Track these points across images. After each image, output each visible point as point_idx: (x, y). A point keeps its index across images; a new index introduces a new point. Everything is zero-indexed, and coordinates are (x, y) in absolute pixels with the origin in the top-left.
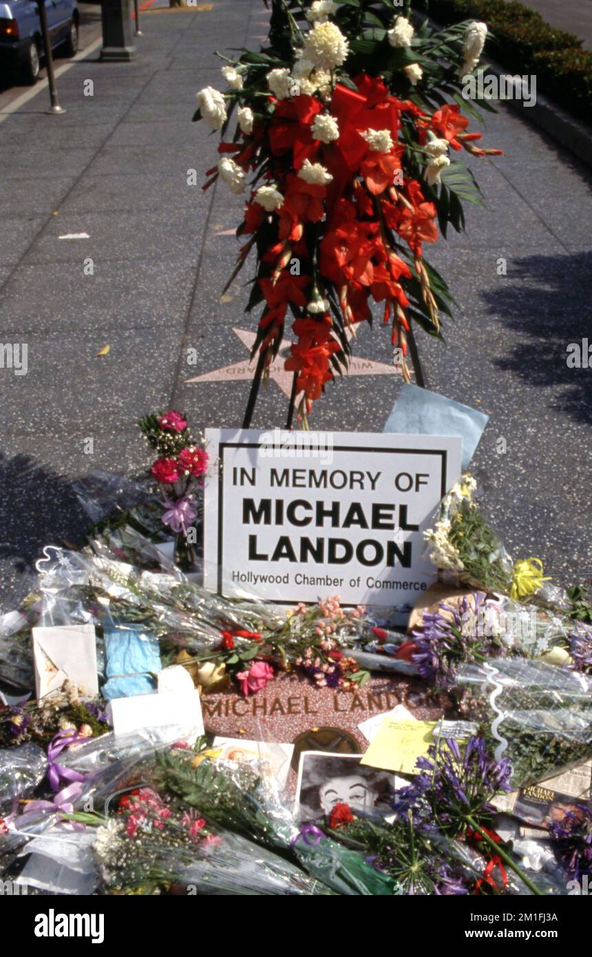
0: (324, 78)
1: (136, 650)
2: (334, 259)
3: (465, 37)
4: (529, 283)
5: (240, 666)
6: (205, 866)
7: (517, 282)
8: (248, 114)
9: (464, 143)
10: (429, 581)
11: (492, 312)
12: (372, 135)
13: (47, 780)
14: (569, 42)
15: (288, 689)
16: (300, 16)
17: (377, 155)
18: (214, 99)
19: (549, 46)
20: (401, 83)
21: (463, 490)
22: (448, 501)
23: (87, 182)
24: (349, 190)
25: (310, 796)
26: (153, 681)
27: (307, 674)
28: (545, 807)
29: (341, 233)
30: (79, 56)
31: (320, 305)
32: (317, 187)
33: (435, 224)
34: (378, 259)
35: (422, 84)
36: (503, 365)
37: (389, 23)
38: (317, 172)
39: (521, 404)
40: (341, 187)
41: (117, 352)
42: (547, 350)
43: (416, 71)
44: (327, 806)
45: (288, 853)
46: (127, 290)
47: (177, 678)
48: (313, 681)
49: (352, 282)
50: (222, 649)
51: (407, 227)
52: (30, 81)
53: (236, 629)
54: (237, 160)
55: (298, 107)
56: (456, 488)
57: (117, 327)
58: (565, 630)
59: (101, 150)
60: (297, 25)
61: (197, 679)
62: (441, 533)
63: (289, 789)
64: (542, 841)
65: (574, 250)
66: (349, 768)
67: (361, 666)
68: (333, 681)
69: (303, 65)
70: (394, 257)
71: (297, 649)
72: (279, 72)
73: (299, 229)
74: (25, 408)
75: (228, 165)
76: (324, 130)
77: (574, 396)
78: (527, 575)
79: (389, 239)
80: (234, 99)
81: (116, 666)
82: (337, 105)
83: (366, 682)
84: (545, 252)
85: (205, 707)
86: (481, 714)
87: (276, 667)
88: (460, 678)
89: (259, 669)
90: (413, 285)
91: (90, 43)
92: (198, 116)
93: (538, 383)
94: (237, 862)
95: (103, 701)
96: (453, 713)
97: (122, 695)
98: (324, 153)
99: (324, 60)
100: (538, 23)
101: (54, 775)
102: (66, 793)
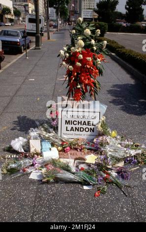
0: (80, 49)
1: (47, 144)
2: (81, 79)
3: (103, 43)
4: (115, 89)
5: (65, 148)
6: (60, 174)
7: (113, 89)
8: (68, 55)
9: (103, 60)
10: (97, 134)
11: (109, 93)
12: (88, 58)
13: (33, 164)
14: (123, 47)
15: (73, 152)
16: (76, 39)
17: (89, 61)
18: (62, 52)
19: (119, 48)
20: (93, 50)
21: (103, 118)
22: (101, 120)
23: (34, 71)
24: (84, 67)
25: (77, 167)
26: (50, 149)
27: (76, 149)
28: (116, 168)
29: (83, 74)
30: (31, 49)
31: (79, 86)
32: (79, 67)
33: (98, 73)
34: (89, 79)
35: (96, 51)
36: (110, 102)
37: (91, 41)
38: (79, 64)
39: (114, 108)
40: (83, 67)
41: (41, 99)
42: (118, 100)
43: (95, 48)
44: (80, 168)
45: (74, 174)
46: (42, 89)
47: (54, 149)
48: (77, 150)
49: (84, 82)
50: (62, 145)
51: (94, 74)
52: (22, 53)
53: (64, 142)
54: (66, 62)
55: (76, 54)
56: (102, 118)
57: (40, 95)
58: (120, 142)
59: (36, 65)
60: (76, 41)
61: (58, 149)
62: (99, 126)
63: (74, 165)
64: (115, 172)
65: (124, 83)
66: (84, 163)
67: (86, 148)
68: (81, 150)
69: (77, 47)
70: (92, 79)
71: (75, 145)
72: (73, 48)
73: (76, 74)
74: (24, 108)
75: (64, 63)
76: (80, 57)
77: (123, 107)
78: (114, 133)
79: (91, 76)
80: (65, 52)
81: (43, 147)
82: (82, 53)
83: (86, 151)
84: (118, 84)
85: (59, 154)
86: (106, 154)
87: (71, 148)
88: (102, 149)
89: (68, 148)
90: (95, 84)
91: (33, 46)
92: (59, 55)
93: (116, 105)
94: (65, 174)
95: (42, 152)
96: (101, 154)
97: (45, 151)
98: (80, 61)
99: (80, 46)
100: (117, 44)
101: (34, 163)
102: (36, 165)
